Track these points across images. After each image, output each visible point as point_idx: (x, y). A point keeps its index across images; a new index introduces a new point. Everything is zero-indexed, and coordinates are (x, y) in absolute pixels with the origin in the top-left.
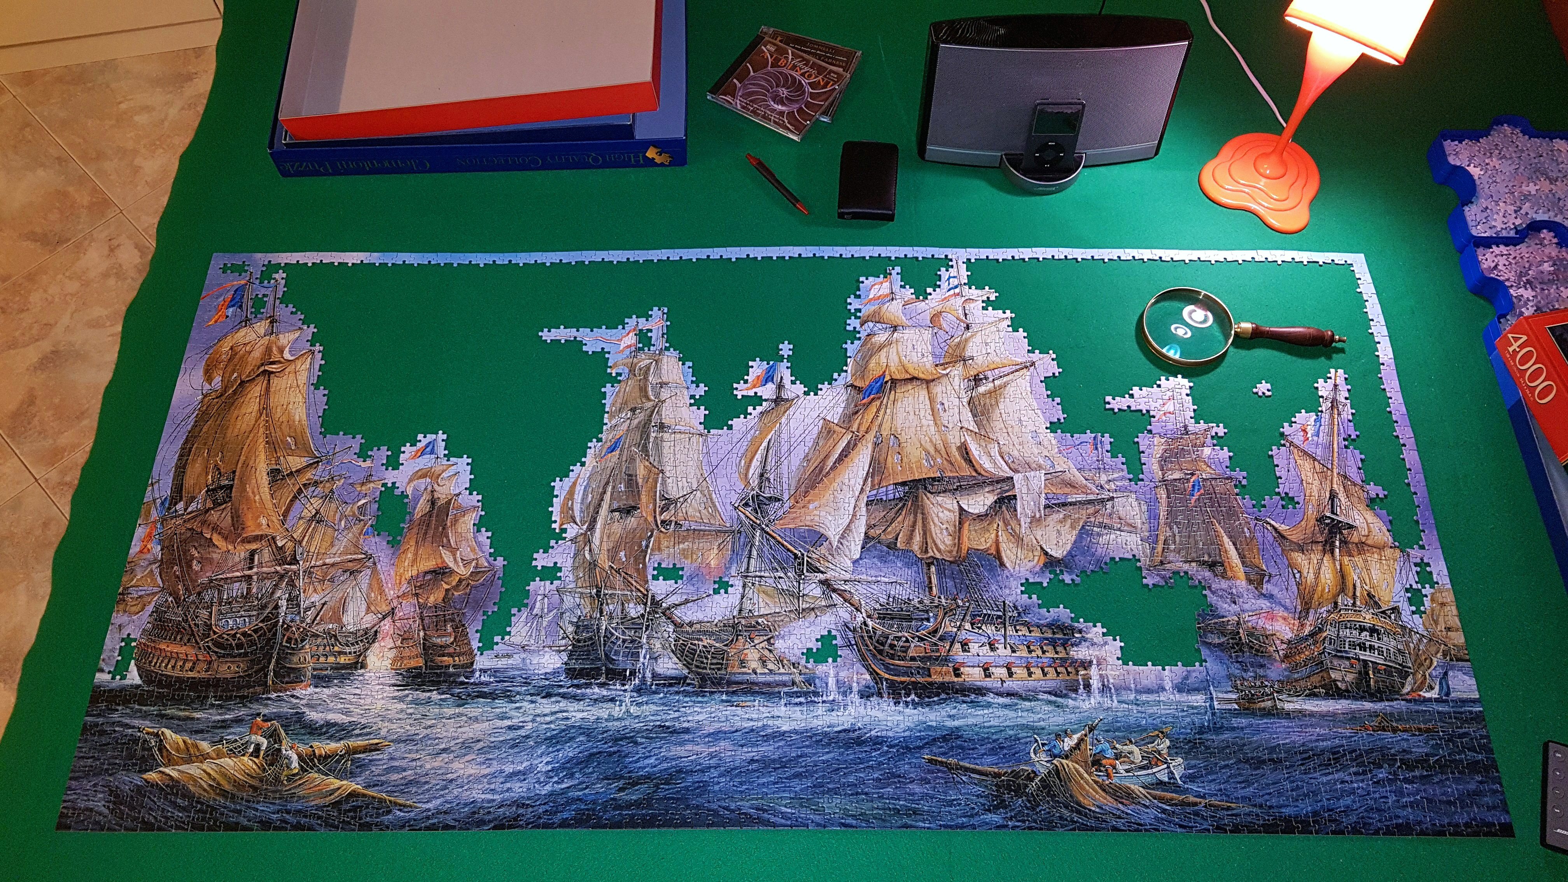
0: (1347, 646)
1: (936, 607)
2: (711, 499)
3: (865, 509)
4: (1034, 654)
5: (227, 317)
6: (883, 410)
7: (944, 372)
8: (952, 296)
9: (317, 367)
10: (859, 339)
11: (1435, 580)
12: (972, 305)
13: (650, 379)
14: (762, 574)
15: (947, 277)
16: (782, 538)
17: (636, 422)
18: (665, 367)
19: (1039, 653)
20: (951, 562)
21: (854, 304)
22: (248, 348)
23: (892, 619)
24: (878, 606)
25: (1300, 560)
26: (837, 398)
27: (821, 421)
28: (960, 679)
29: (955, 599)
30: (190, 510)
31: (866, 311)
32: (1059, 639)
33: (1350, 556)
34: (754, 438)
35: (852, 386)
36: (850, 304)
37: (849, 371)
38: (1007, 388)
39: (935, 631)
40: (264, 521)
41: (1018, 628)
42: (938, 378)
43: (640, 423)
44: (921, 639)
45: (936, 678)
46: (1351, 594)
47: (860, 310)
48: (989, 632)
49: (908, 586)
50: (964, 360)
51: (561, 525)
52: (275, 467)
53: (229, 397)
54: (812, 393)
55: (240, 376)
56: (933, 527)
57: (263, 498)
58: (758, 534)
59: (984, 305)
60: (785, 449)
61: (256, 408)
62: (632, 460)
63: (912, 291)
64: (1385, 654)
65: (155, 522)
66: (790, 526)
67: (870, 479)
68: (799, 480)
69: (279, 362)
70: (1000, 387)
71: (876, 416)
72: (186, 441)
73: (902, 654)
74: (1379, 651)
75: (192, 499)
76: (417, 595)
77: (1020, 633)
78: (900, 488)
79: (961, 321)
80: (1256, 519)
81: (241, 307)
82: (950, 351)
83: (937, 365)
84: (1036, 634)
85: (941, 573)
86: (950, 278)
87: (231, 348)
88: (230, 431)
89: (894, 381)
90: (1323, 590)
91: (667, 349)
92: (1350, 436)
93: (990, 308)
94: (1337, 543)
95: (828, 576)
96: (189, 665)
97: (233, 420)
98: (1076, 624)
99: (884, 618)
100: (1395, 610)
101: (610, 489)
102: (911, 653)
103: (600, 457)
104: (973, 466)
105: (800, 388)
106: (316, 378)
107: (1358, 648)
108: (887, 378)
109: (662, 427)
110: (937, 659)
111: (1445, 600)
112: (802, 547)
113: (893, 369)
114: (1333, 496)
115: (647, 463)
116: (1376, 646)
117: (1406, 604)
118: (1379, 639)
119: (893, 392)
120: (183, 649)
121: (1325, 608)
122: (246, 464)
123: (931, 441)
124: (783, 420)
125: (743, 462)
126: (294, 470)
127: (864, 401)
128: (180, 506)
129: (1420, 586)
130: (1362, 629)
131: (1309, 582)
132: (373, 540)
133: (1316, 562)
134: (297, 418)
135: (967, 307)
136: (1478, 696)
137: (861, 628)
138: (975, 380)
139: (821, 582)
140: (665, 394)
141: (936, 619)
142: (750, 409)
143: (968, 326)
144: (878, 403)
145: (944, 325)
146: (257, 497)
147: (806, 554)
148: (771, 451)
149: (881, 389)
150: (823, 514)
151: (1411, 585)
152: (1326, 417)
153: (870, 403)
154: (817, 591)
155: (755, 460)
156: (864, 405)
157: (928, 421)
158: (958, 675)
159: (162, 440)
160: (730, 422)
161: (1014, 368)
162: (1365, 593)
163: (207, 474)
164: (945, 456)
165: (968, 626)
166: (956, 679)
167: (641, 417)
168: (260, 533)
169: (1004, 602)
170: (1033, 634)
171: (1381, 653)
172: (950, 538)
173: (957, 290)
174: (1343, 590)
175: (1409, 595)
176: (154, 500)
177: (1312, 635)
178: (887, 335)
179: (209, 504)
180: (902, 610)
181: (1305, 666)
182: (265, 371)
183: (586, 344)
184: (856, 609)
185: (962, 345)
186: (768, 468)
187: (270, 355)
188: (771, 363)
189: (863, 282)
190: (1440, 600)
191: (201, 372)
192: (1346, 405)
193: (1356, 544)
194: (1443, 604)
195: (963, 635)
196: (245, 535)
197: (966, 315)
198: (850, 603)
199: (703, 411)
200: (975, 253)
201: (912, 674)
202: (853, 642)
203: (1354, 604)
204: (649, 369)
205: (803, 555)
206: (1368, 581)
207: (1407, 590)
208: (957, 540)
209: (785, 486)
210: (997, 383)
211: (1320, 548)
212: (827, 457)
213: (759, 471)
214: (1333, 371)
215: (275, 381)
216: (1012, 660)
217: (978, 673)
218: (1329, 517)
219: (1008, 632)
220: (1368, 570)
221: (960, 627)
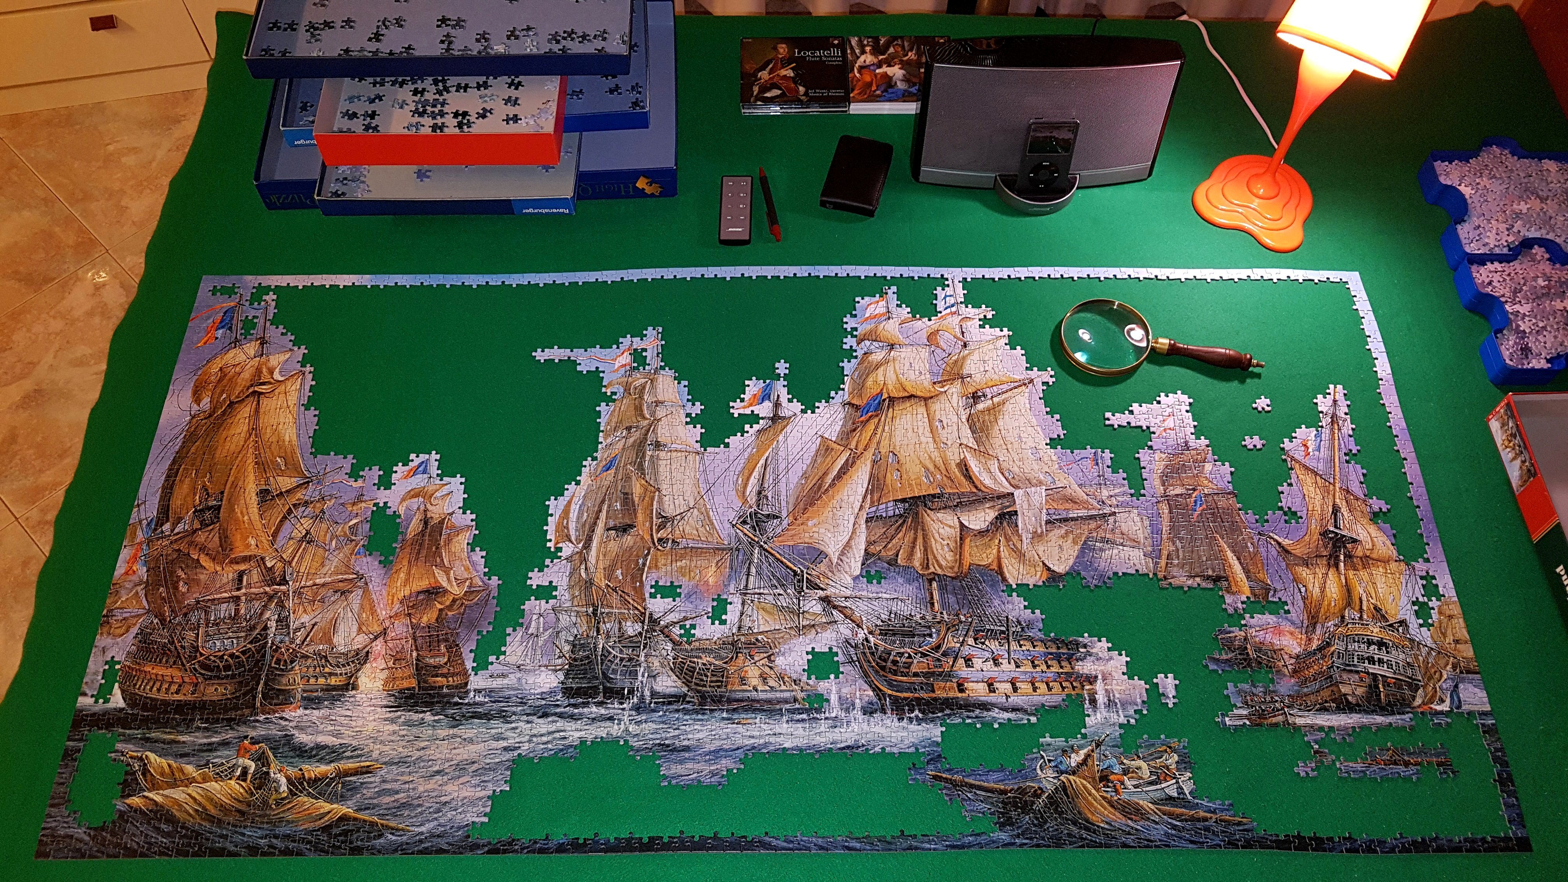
0: (1356, 660)
1: (939, 623)
2: (709, 517)
3: (864, 526)
4: (1038, 669)
5: (217, 338)
6: (881, 428)
7: (942, 390)
8: (948, 314)
9: (307, 388)
10: (856, 357)
11: (1441, 593)
12: (969, 323)
13: (646, 397)
14: (762, 591)
15: (943, 296)
16: (780, 554)
17: (632, 440)
18: (661, 386)
19: (1044, 668)
20: (953, 578)
21: (850, 323)
22: (237, 369)
23: (894, 635)
24: (879, 623)
25: (1305, 575)
26: (834, 416)
27: (819, 439)
28: (964, 695)
29: (957, 615)
30: (176, 531)
31: (862, 330)
32: (1064, 654)
33: (1355, 570)
34: (751, 456)
35: (849, 404)
36: (847, 323)
37: (846, 390)
38: (1006, 405)
39: (937, 648)
40: (253, 542)
41: (1022, 643)
42: (937, 395)
43: (635, 441)
44: (924, 655)
45: (940, 694)
46: (1357, 608)
47: (856, 329)
48: (993, 647)
49: (910, 602)
50: (962, 378)
51: (557, 543)
52: (264, 487)
53: (217, 418)
54: (809, 411)
55: (229, 396)
56: (933, 542)
57: (252, 518)
58: (756, 551)
59: (981, 323)
60: (782, 466)
61: (246, 428)
62: (628, 478)
63: (909, 310)
64: (1394, 668)
65: (141, 543)
66: (789, 543)
67: (869, 496)
68: (798, 498)
69: (270, 383)
70: (999, 404)
71: (874, 433)
72: (174, 462)
73: (905, 670)
74: (1388, 664)
75: (179, 520)
76: (409, 615)
77: (1024, 648)
78: (900, 505)
79: (958, 339)
80: (1259, 534)
81: (230, 329)
82: (948, 369)
83: (934, 383)
84: (1040, 649)
85: (941, 588)
86: (946, 296)
87: (221, 369)
88: (218, 452)
89: (892, 400)
90: (1329, 604)
91: (662, 368)
92: (1351, 450)
93: (987, 326)
94: (1342, 557)
95: (828, 593)
96: (174, 688)
97: (221, 441)
98: (1081, 639)
99: (886, 634)
100: (1402, 623)
101: (605, 507)
102: (914, 669)
103: (595, 476)
104: (973, 482)
105: (797, 406)
106: (306, 398)
107: (1366, 661)
108: (885, 396)
109: (658, 445)
110: (940, 674)
111: (1452, 613)
112: (801, 564)
113: (890, 387)
114: (1336, 510)
115: (643, 482)
116: (1385, 659)
117: (1413, 617)
118: (1388, 652)
119: (891, 410)
120: (168, 672)
121: (1332, 622)
122: (234, 485)
123: (930, 458)
124: (781, 438)
125: (740, 479)
126: (283, 490)
127: (861, 419)
128: (167, 527)
129: (1426, 599)
130: (1370, 643)
131: (1314, 596)
132: (365, 560)
133: (1321, 576)
134: (287, 438)
135: (964, 326)
136: (1489, 709)
137: (863, 644)
138: (973, 397)
139: (821, 599)
140: (660, 412)
141: (939, 635)
142: (747, 427)
143: (965, 343)
144: (876, 420)
145: (942, 343)
146: (246, 518)
147: (805, 571)
148: (768, 469)
149: (879, 407)
150: (822, 531)
151: (1417, 598)
152: (1326, 432)
153: (868, 421)
154: (818, 608)
155: (752, 477)
156: (862, 422)
157: (926, 438)
158: (962, 691)
159: (150, 461)
160: (727, 440)
161: (1013, 385)
162: (1372, 607)
163: (195, 495)
164: (944, 472)
165: (971, 641)
166: (960, 695)
167: (636, 435)
168: (250, 554)
169: (1007, 617)
170: (1037, 649)
171: (1390, 666)
172: (952, 554)
173: (954, 309)
174: (1349, 604)
175: (1416, 608)
176: (140, 521)
177: (1320, 649)
178: (883, 353)
179: (197, 525)
180: (904, 626)
181: (1314, 680)
182: (255, 392)
183: (580, 364)
184: (858, 625)
185: (959, 363)
186: (766, 485)
187: (260, 377)
188: (768, 381)
189: (858, 302)
190: (1448, 613)
191: (189, 393)
192: (1346, 420)
193: (1361, 558)
194: (1450, 617)
195: (966, 651)
196: (233, 556)
197: (963, 333)
198: (851, 620)
199: (699, 430)
200: (971, 273)
201: (915, 689)
202: (855, 659)
203: (1361, 618)
204: (644, 388)
205: (802, 571)
206: (1374, 595)
207: (1414, 603)
208: (958, 556)
209: (784, 504)
210: (996, 400)
211: (1325, 562)
212: (825, 474)
213: (756, 488)
214: (1332, 386)
215: (264, 402)
216: (1016, 675)
217: (982, 688)
218: (1333, 532)
219: (1012, 648)
220: (1373, 583)
221: (963, 642)
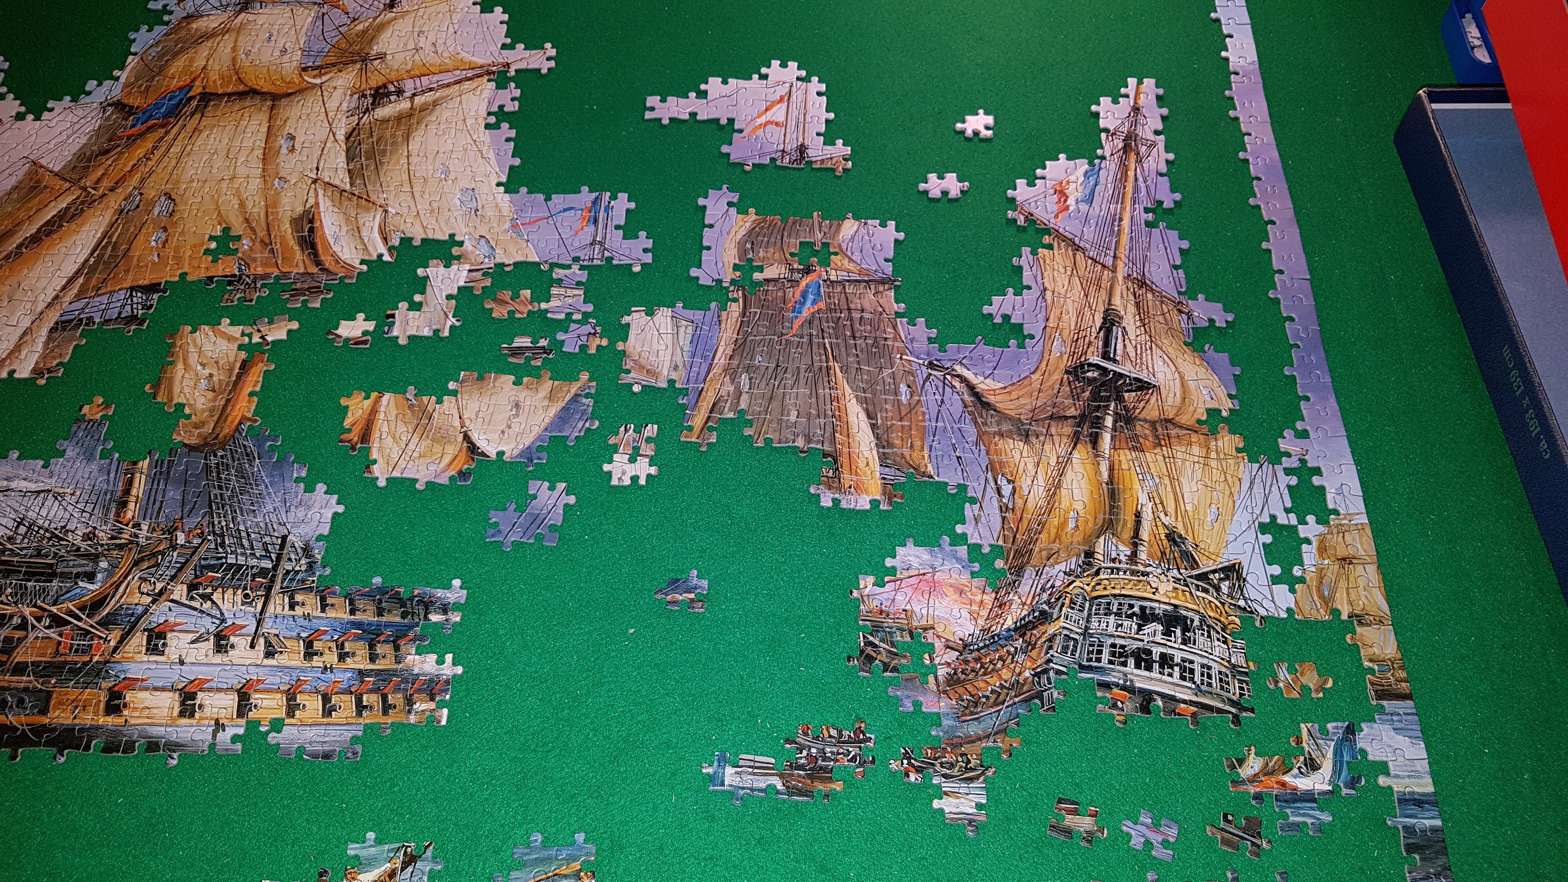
0: (1105, 656)
1: (122, 547)
3: (44, 338)
4: (317, 661)
6: (165, 150)
7: (318, 81)
11: (1331, 506)
19: (332, 658)
20: (192, 448)
25: (1017, 456)
26: (77, 126)
27: (27, 167)
28: (116, 720)
29: (172, 531)
32: (389, 626)
33: (1134, 449)
35: (118, 103)
37: (123, 80)
38: (438, 110)
39: (98, 603)
41: (299, 598)
42: (301, 91)
45: (57, 717)
46: (1127, 534)
48: (226, 607)
49: (74, 500)
50: (365, 61)
54: (30, 117)
56: (181, 372)
64: (1197, 678)
70: (424, 108)
71: (145, 159)
74: (1183, 669)
77: (299, 611)
78: (139, 297)
80: (931, 365)
82: (343, 45)
83: (305, 69)
84: (340, 613)
85: (159, 472)
89: (207, 98)
90: (1063, 525)
92: (1160, 203)
94: (1109, 421)
98: (439, 593)
100: (1232, 571)
102: (19, 656)
104: (315, 254)
107: (1131, 662)
108: (197, 89)
110: (79, 669)
111: (1351, 551)
113: (214, 76)
114: (1110, 321)
116: (1178, 657)
117: (1258, 559)
118: (1184, 642)
119: (197, 116)
121: (1062, 566)
123: (242, 205)
127: (130, 132)
129: (1293, 519)
130: (1145, 617)
131: (1030, 505)
133: (1053, 461)
136: (1431, 789)
138: (374, 96)
141: (110, 575)
143: (393, 1)
144: (158, 135)
149: (175, 112)
151: (1273, 517)
152: (1110, 168)
153: (142, 135)
156: (128, 138)
157: (249, 169)
161: (463, 74)
162: (1162, 532)
164: (262, 233)
165: (180, 592)
166: (101, 720)
169: (284, 538)
170: (331, 613)
171: (1187, 673)
172: (216, 399)
174: (1109, 526)
175: (1268, 539)
177: (1022, 628)
178: (224, 17)
180: (39, 555)
181: (996, 704)
185: (370, 35)
190: (1342, 552)
192: (1153, 145)
193: (1153, 424)
194: (1346, 561)
195: (160, 614)
201: (4, 705)
203: (1133, 557)
206: (1171, 508)
207: (1263, 528)
208: (223, 402)
210: (420, 100)
211: (1068, 430)
214: (1132, 81)
216: (262, 674)
217: (168, 702)
218: (1097, 366)
219: (271, 609)
220: (1171, 479)
221: (161, 593)
